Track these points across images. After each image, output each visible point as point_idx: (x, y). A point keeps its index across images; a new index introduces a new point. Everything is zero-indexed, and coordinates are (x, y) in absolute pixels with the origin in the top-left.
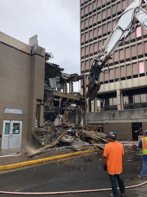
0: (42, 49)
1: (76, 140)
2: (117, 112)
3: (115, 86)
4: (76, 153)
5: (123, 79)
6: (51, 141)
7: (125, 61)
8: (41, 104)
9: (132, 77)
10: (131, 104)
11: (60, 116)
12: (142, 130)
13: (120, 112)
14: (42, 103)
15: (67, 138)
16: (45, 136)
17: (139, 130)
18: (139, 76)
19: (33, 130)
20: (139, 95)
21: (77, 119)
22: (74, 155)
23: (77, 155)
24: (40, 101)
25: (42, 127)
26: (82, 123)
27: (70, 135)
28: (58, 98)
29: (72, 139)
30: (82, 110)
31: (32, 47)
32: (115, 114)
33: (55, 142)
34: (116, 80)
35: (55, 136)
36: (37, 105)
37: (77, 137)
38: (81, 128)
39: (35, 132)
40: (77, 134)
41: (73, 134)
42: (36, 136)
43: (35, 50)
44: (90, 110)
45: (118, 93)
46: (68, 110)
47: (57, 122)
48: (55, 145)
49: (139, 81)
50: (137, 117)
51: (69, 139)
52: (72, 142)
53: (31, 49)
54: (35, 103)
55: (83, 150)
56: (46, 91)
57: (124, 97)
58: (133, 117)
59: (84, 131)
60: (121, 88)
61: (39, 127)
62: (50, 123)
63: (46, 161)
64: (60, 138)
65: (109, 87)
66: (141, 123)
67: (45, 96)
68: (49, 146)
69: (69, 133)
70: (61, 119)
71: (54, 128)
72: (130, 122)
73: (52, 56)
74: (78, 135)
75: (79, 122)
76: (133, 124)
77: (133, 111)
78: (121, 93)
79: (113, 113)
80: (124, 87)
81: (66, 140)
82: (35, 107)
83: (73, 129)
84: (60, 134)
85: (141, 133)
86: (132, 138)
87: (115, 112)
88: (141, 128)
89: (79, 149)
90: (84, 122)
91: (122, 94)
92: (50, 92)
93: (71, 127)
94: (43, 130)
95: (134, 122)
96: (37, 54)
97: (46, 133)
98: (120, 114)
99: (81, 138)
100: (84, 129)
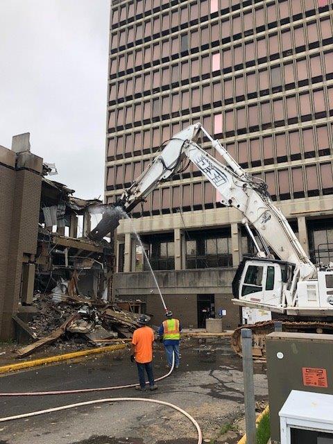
0: (37, 159)
1: (95, 329)
2: (173, 274)
3: (171, 221)
4: (96, 350)
5: (187, 209)
6: (47, 331)
7: (192, 176)
8: (30, 262)
9: (204, 207)
10: (200, 257)
11: (64, 284)
12: (213, 308)
13: (178, 273)
14: (32, 260)
15: (78, 324)
16: (37, 321)
17: (208, 309)
18: (215, 206)
19: (16, 311)
20: (215, 240)
21: (96, 289)
22: (93, 353)
23: (97, 353)
24: (29, 255)
25: (29, 305)
26: (105, 296)
27: (85, 320)
28: (62, 248)
29: (89, 327)
30: (105, 271)
31: (18, 154)
32: (169, 277)
33: (58, 333)
34: (175, 210)
35: (57, 323)
36: (23, 263)
37: (97, 323)
38: (103, 306)
39: (18, 315)
40: (97, 317)
41: (89, 318)
42: (20, 321)
43: (24, 161)
44: (121, 269)
45: (177, 235)
46: (78, 271)
47: (58, 295)
48: (58, 338)
49: (215, 215)
50: (207, 284)
51: (82, 327)
52: (89, 332)
53: (16, 156)
55: (107, 345)
56: (40, 236)
57: (188, 243)
58: (200, 285)
59: (109, 312)
60: (183, 226)
61: (24, 304)
62: (44, 297)
63: (48, 363)
64: (67, 326)
65: (161, 223)
66: (213, 295)
67: (40, 246)
68: (48, 339)
69: (82, 316)
70: (64, 289)
71: (53, 307)
72: (194, 293)
73: (53, 170)
74: (99, 319)
75: (100, 294)
76: (199, 295)
77: (199, 273)
78: (181, 235)
79: (165, 274)
80: (188, 224)
81: (77, 328)
83: (90, 308)
84: (65, 318)
85: (213, 313)
86: (197, 323)
87: (169, 274)
88: (212, 305)
89: (100, 344)
90: (110, 294)
91: (184, 237)
92: (47, 238)
93: (87, 304)
94: (33, 310)
96: (27, 169)
97: (39, 315)
98: (177, 278)
99: (104, 325)
100: (109, 307)
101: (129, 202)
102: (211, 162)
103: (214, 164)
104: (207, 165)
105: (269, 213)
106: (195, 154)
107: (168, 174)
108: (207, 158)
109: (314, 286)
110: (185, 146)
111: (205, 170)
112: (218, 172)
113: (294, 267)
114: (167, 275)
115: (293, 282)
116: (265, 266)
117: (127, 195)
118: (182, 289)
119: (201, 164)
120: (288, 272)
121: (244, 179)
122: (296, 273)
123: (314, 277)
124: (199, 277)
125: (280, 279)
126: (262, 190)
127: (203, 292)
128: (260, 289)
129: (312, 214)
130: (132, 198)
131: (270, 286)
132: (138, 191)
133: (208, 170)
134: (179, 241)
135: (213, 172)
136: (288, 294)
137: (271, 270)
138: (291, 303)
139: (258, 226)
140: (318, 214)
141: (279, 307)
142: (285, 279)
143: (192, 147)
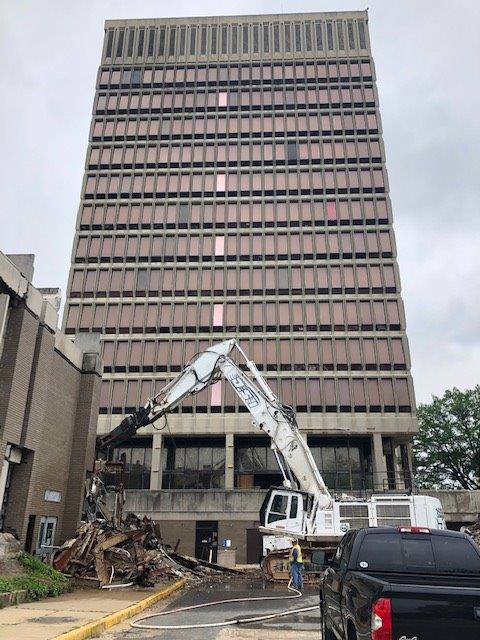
12: (216, 539)
17: (209, 539)
50: (210, 509)
58: (202, 509)
66: (216, 523)
72: (194, 519)
76: (199, 523)
77: (202, 494)
85: (214, 544)
88: (215, 534)
98: (173, 500)
101: (154, 414)
102: (246, 382)
103: (248, 385)
104: (241, 384)
105: (296, 443)
106: (230, 371)
107: (200, 386)
109: (330, 515)
110: (219, 361)
111: (239, 389)
112: (252, 393)
113: (313, 497)
114: (159, 496)
115: (313, 511)
116: (290, 495)
117: (152, 406)
118: (178, 514)
119: (234, 382)
120: (309, 501)
121: (276, 405)
122: (315, 503)
123: (330, 507)
124: (201, 500)
125: (302, 508)
127: (204, 518)
128: (285, 518)
130: (158, 409)
131: (293, 515)
132: (165, 403)
133: (242, 390)
135: (247, 392)
136: (308, 521)
137: (295, 499)
138: (310, 530)
139: (285, 453)
142: (305, 509)
143: (227, 363)
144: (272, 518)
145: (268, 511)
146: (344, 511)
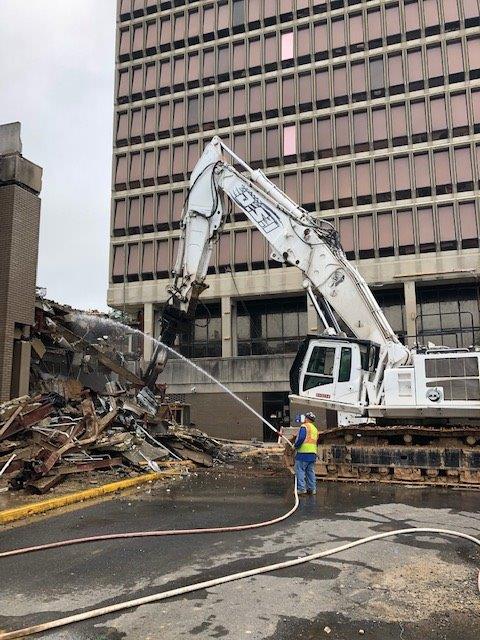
2: (226, 363)
3: (217, 286)
5: (241, 268)
8: (23, 338)
9: (267, 266)
12: (288, 413)
13: (233, 362)
14: (27, 334)
17: (280, 413)
20: (280, 315)
31: (4, 158)
32: (220, 368)
34: (222, 269)
36: (15, 340)
45: (226, 306)
49: (284, 278)
50: (277, 378)
54: (11, 334)
57: (239, 318)
58: (268, 378)
60: (234, 293)
66: (286, 394)
72: (259, 390)
76: (266, 395)
77: (267, 361)
78: (233, 307)
79: (213, 364)
80: (243, 290)
82: (9, 345)
85: (286, 420)
86: (262, 435)
87: (220, 363)
88: (286, 408)
91: (235, 310)
95: (271, 390)
96: (18, 184)
98: (233, 368)
102: (257, 195)
103: (261, 199)
104: (250, 200)
105: (342, 273)
106: (232, 184)
108: (250, 190)
109: (409, 375)
110: (216, 170)
111: (248, 209)
112: (268, 211)
113: (378, 349)
114: (217, 365)
115: (379, 370)
116: (338, 346)
118: (241, 385)
120: (371, 356)
121: (306, 223)
122: (382, 357)
123: (409, 363)
124: (266, 368)
125: (359, 366)
126: (331, 239)
127: (271, 389)
128: (330, 381)
129: (425, 278)
131: (345, 376)
133: (253, 208)
134: (229, 316)
135: (259, 211)
136: (370, 387)
137: (347, 352)
138: (374, 399)
139: (325, 291)
140: (433, 278)
141: (357, 405)
142: (365, 367)
143: (227, 173)
144: (310, 383)
145: (304, 371)
146: (431, 368)
